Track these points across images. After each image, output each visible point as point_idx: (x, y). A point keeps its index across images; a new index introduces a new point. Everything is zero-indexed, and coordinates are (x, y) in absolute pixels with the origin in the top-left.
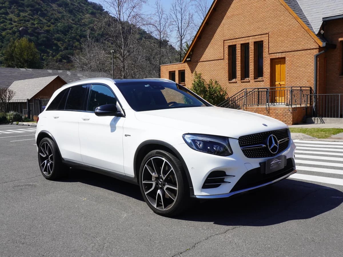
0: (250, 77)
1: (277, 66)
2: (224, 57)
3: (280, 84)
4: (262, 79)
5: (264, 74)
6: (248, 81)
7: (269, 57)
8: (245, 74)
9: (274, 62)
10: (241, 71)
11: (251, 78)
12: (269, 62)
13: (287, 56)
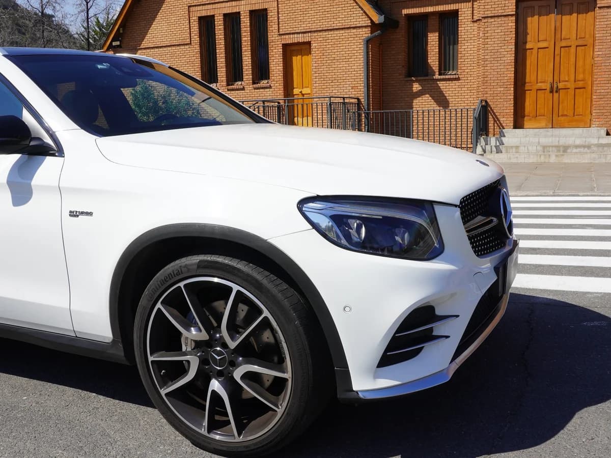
0: (244, 80)
1: (294, 58)
2: (191, 41)
3: (301, 92)
4: (268, 83)
5: (272, 73)
6: (242, 87)
7: (281, 40)
8: (235, 75)
9: (289, 50)
10: (226, 68)
11: (247, 82)
12: (279, 50)
13: (313, 40)
